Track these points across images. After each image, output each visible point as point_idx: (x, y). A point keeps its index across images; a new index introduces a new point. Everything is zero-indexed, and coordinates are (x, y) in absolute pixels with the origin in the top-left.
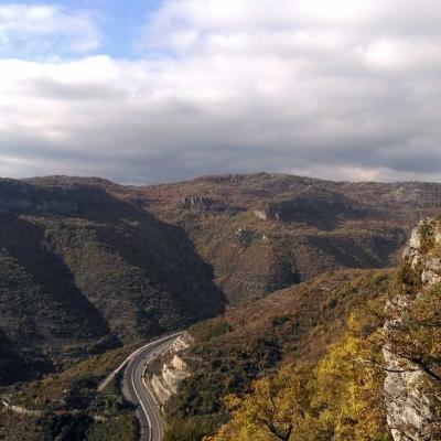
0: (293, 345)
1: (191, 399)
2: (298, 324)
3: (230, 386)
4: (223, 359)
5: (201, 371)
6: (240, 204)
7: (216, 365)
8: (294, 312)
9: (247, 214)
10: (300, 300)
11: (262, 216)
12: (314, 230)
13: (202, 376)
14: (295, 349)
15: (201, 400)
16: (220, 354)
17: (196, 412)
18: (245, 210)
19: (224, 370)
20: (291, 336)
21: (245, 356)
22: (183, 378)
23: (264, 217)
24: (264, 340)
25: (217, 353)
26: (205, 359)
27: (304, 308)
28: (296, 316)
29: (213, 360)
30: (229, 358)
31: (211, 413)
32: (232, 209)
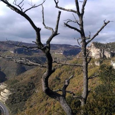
0: (37, 83)
1: (13, 100)
2: (37, 78)
3: (23, 95)
4: (20, 88)
5: (14, 92)
6: (5, 49)
7: (18, 90)
8: (36, 75)
9: (8, 52)
10: (36, 72)
11: (13, 52)
12: (27, 56)
13: (15, 93)
14: (38, 84)
15: (16, 99)
16: (19, 87)
17: (15, 103)
18: (7, 51)
19: (21, 91)
20: (36, 81)
21: (26, 87)
22: (9, 95)
23: (13, 53)
24: (30, 82)
25: (18, 87)
26: (15, 89)
27: (38, 74)
28: (37, 76)
29: (17, 89)
30: (22, 88)
31: (20, 102)
32: (3, 50)
